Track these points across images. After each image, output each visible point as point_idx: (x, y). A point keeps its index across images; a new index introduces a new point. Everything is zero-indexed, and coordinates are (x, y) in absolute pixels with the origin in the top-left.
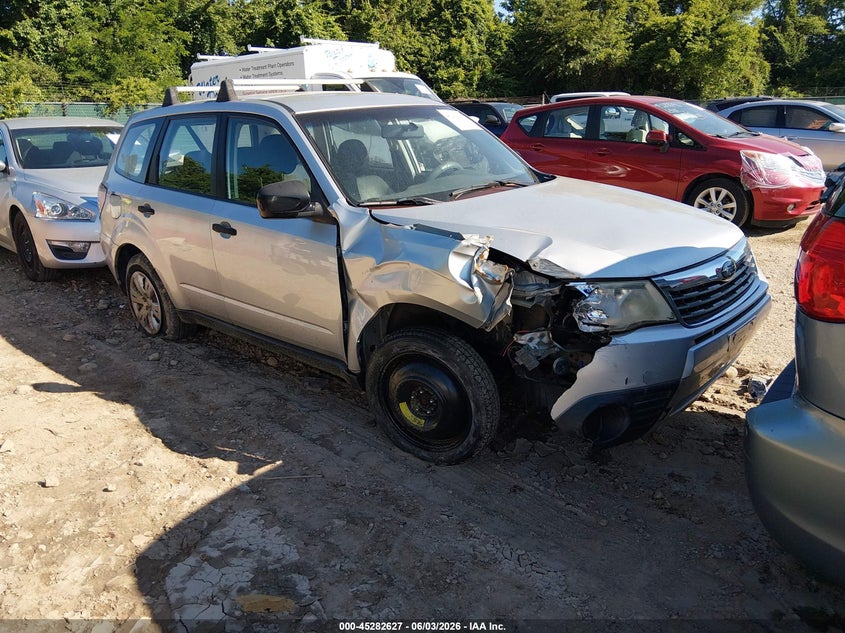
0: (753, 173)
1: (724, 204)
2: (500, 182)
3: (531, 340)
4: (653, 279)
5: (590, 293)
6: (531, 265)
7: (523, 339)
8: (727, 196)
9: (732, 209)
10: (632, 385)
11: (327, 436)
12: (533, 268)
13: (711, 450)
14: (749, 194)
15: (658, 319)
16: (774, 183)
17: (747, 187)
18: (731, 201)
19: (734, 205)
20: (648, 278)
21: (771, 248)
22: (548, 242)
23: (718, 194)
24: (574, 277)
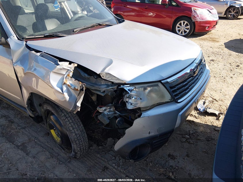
0: (196, 16)
1: (186, 26)
2: (98, 24)
3: (105, 110)
4: (162, 82)
5: (131, 91)
6: (102, 76)
7: (101, 110)
8: (187, 24)
9: (188, 28)
10: (152, 134)
11: (26, 143)
12: (102, 77)
13: (184, 140)
14: (194, 23)
15: (164, 101)
16: (202, 19)
17: (193, 20)
18: (188, 26)
19: (189, 27)
20: (160, 81)
21: (200, 42)
22: (111, 62)
23: (184, 23)
24: (123, 82)
